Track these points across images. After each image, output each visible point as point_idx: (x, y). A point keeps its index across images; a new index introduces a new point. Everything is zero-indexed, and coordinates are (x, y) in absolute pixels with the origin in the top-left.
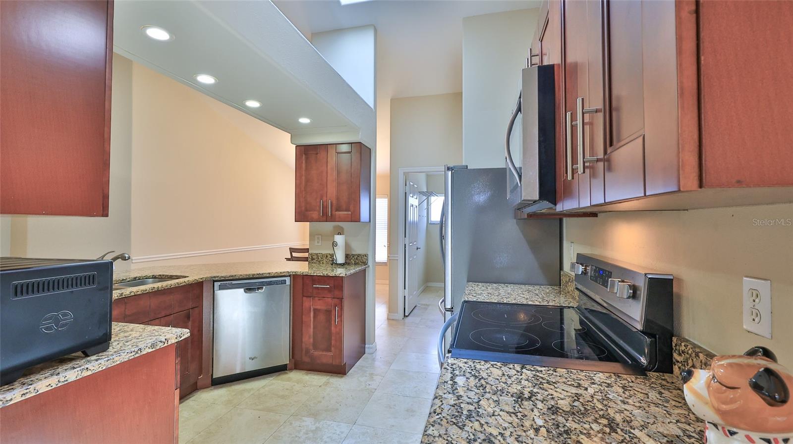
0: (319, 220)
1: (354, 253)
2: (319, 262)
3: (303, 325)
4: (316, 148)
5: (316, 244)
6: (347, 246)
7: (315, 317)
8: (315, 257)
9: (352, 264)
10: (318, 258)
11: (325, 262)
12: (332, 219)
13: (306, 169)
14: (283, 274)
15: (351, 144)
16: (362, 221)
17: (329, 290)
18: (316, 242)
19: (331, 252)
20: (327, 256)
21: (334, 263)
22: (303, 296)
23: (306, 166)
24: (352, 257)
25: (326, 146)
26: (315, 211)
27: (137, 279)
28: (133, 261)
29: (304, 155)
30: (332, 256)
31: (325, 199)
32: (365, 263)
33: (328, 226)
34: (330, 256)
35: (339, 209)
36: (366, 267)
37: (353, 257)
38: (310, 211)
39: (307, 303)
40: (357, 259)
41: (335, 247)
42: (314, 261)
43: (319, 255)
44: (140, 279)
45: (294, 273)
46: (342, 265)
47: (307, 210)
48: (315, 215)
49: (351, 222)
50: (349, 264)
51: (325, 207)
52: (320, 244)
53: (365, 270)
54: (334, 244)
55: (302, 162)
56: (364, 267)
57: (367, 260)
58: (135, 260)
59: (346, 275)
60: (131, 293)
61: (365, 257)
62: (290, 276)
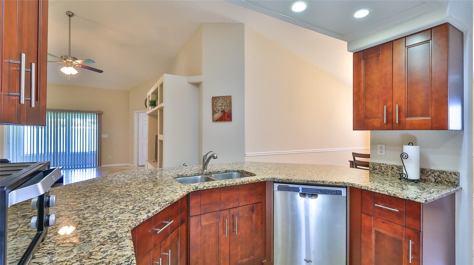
0: (382, 128)
1: (433, 168)
2: (383, 173)
3: (362, 245)
4: (377, 49)
5: (379, 153)
6: (422, 158)
7: (377, 241)
8: (377, 167)
9: (431, 182)
10: (382, 169)
11: (390, 174)
12: (401, 126)
13: (366, 75)
14: (339, 184)
15: (430, 31)
16: (450, 129)
17: (398, 215)
18: (379, 151)
19: (399, 164)
20: (393, 168)
21: (403, 178)
22: (362, 212)
23: (365, 71)
24: (430, 173)
25: (390, 44)
26: (376, 118)
27: (228, 172)
28: (246, 155)
29: (362, 61)
30: (400, 168)
31: (390, 103)
32: (455, 184)
33: (395, 135)
34: (396, 168)
35: (411, 113)
36: (457, 190)
37: (433, 173)
38: (370, 118)
39: (367, 222)
40: (439, 176)
41: (404, 160)
42: (377, 171)
43: (383, 165)
44: (229, 172)
45: (350, 185)
46: (415, 182)
47: (366, 118)
48: (376, 122)
49: (432, 129)
50: (425, 181)
51: (390, 114)
52: (383, 154)
53: (453, 196)
54: (403, 156)
55: (361, 69)
56: (453, 190)
57: (458, 180)
58: (247, 154)
59: (426, 201)
60: (204, 187)
61: (454, 176)
62: (346, 187)
